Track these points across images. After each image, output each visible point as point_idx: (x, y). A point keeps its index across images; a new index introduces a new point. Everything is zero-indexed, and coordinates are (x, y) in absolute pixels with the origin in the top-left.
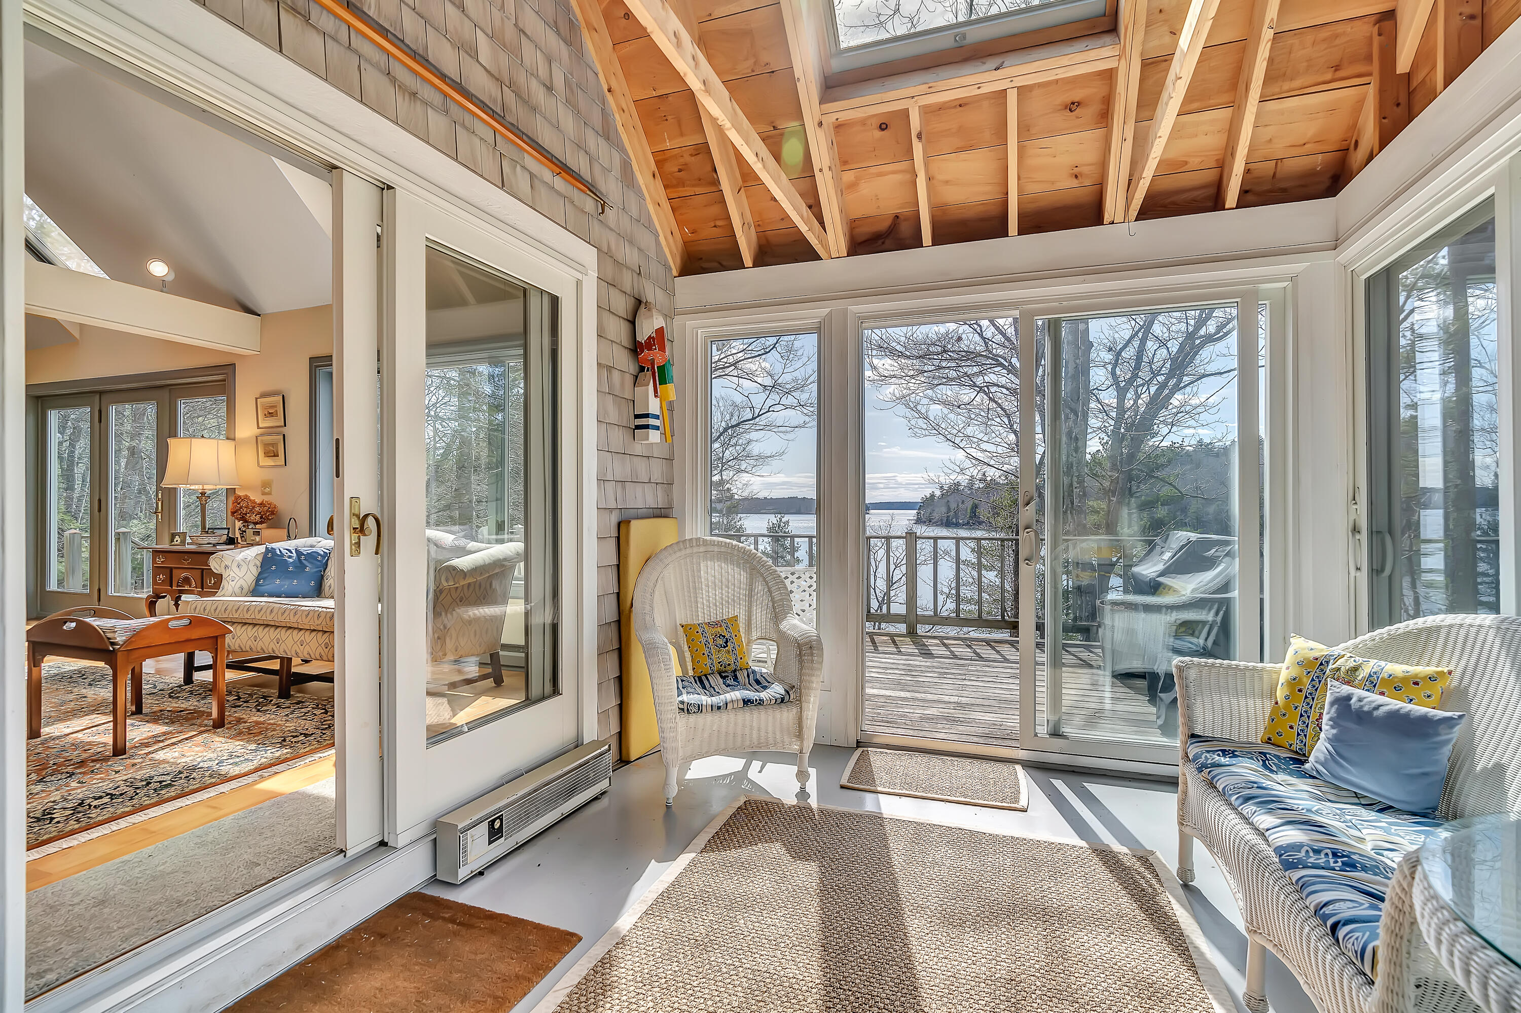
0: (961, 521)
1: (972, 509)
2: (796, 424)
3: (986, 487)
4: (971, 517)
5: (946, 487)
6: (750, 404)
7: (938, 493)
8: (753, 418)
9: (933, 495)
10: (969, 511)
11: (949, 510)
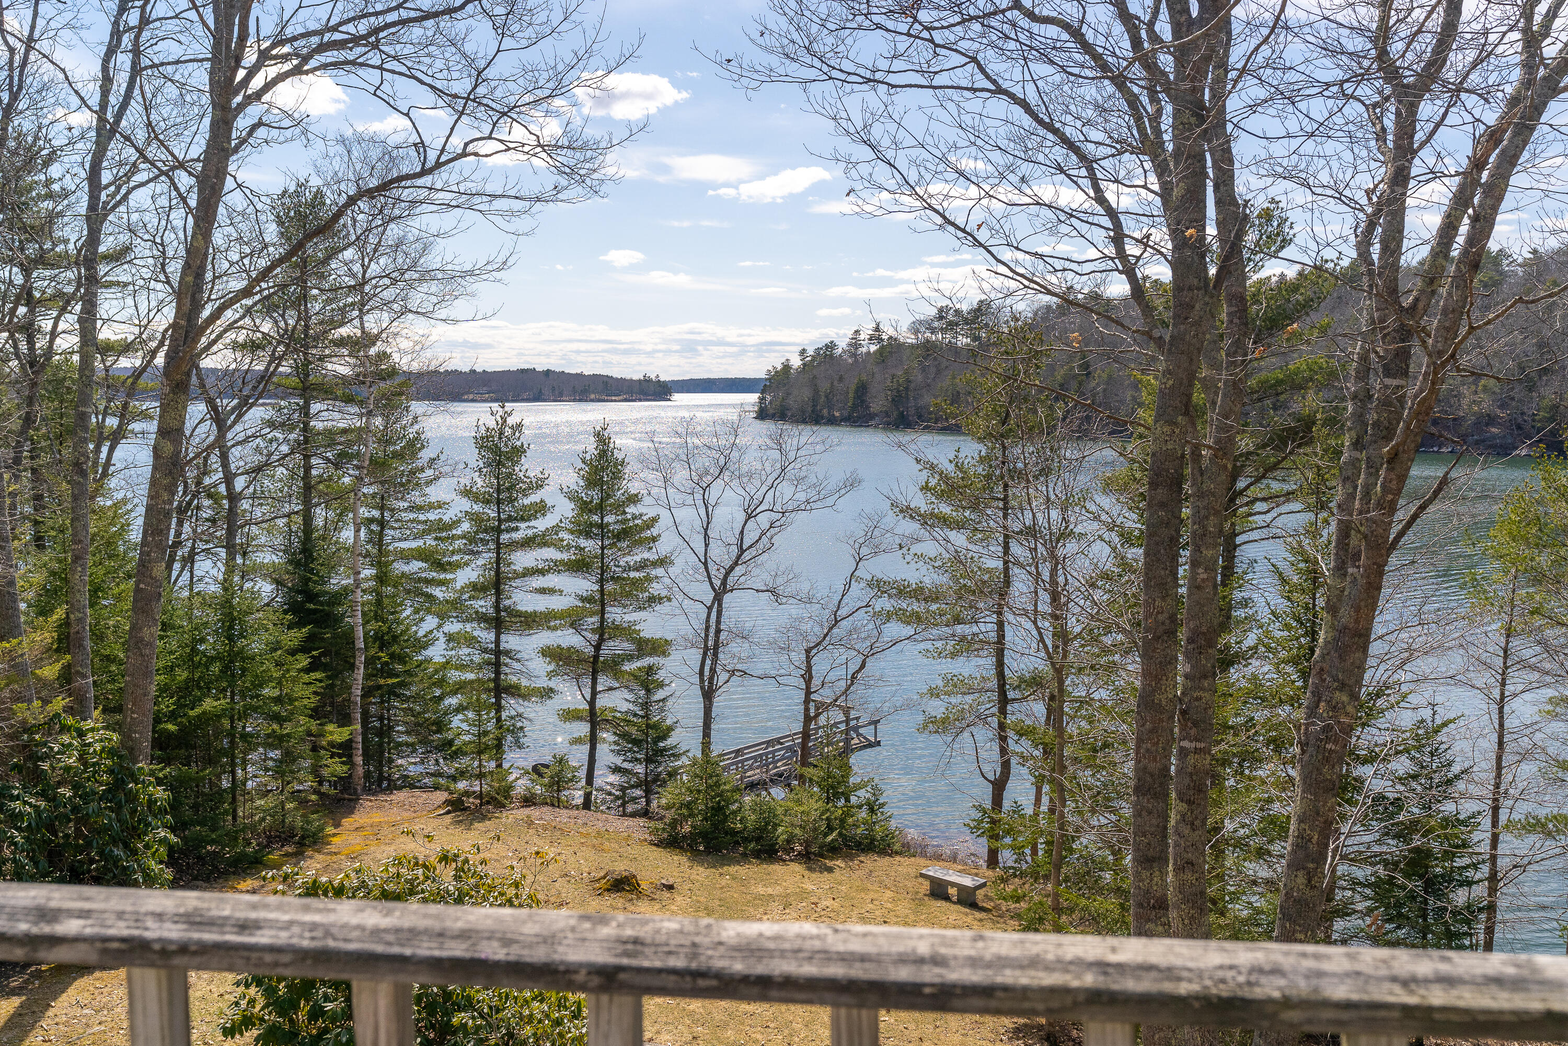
0: (837, 414)
1: (856, 391)
2: (535, 190)
3: (880, 351)
4: (854, 407)
5: (810, 352)
6: (415, 135)
7: (796, 362)
8: (424, 173)
9: (787, 367)
10: (851, 395)
11: (816, 391)
